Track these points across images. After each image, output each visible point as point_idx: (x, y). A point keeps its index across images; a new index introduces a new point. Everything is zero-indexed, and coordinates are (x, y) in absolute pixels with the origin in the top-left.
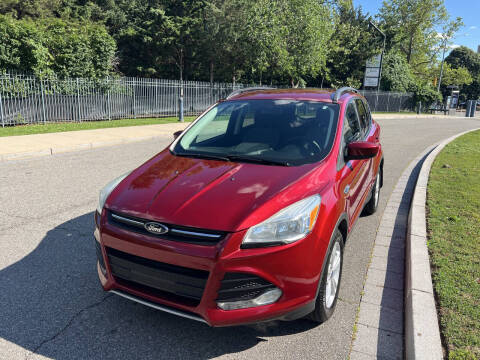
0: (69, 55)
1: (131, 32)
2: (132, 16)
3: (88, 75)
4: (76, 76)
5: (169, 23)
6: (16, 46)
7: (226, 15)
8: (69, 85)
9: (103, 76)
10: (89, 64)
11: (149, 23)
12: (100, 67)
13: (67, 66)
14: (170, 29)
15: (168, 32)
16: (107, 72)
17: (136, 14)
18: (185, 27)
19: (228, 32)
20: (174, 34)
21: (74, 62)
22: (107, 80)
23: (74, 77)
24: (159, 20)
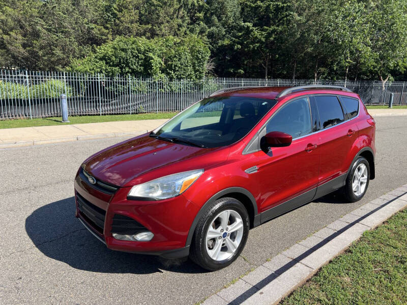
0: (176, 62)
1: (226, 42)
2: (230, 29)
3: (189, 77)
4: (181, 78)
5: (256, 33)
6: (142, 59)
7: (308, 20)
8: (176, 85)
9: (201, 78)
10: (190, 68)
11: (240, 34)
12: (198, 70)
13: (175, 71)
14: (256, 37)
15: (255, 40)
16: (204, 75)
17: (233, 28)
18: (269, 35)
19: (309, 35)
20: (260, 41)
21: (179, 68)
22: (203, 80)
23: (179, 79)
24: (248, 31)
